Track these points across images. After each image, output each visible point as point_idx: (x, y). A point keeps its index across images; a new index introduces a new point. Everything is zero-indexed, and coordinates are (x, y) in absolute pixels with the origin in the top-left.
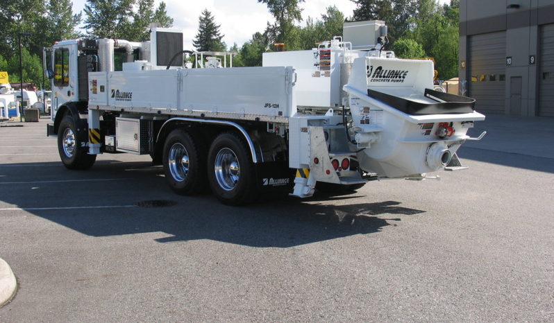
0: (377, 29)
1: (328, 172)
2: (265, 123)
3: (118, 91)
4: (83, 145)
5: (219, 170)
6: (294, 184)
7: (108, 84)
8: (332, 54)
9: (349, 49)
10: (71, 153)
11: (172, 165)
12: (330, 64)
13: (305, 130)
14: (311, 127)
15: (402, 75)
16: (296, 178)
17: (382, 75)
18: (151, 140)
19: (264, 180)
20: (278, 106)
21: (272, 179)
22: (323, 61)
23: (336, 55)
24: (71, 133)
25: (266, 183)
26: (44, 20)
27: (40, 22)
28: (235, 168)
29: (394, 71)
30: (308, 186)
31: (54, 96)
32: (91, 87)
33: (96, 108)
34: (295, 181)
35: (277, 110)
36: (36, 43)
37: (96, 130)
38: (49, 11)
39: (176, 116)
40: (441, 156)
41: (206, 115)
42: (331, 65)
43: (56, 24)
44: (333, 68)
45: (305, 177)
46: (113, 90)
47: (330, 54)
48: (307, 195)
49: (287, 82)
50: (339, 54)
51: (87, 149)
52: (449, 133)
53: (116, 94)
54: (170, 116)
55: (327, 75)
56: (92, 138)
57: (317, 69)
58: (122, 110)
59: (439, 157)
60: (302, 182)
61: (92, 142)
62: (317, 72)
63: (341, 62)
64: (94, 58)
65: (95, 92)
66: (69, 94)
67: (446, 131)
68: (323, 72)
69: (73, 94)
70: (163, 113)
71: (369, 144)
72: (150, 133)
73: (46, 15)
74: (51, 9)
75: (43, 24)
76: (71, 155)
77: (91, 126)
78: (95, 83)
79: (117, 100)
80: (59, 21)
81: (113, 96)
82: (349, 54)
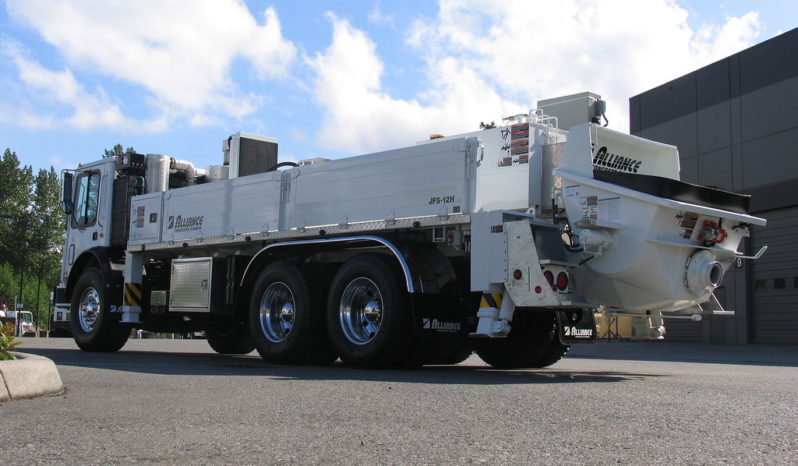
0: (591, 104)
1: (538, 290)
2: (428, 230)
3: (179, 217)
4: (114, 310)
5: (346, 313)
6: (478, 319)
7: (163, 210)
8: (531, 130)
9: (554, 126)
10: (91, 326)
11: (264, 316)
12: (527, 144)
13: (498, 229)
14: (508, 223)
15: (632, 167)
16: (481, 309)
17: (607, 161)
18: (230, 286)
19: (425, 320)
20: (452, 199)
21: (435, 320)
22: (515, 141)
23: (536, 132)
24: (94, 294)
25: (427, 326)
26: (26, 216)
27: (20, 218)
28: (373, 310)
29: (622, 158)
30: (500, 320)
31: (70, 244)
32: (134, 217)
33: (140, 249)
34: (478, 314)
35: (451, 205)
36: (9, 246)
37: (136, 285)
38: (33, 203)
39: (275, 241)
40: (709, 272)
41: (328, 232)
42: (530, 146)
43: (42, 221)
44: (532, 150)
45: (496, 306)
46: (170, 218)
47: (528, 129)
48: (498, 334)
49: (468, 160)
50: (541, 131)
51: (120, 315)
52: (720, 236)
53: (177, 223)
54: (264, 243)
55: (523, 160)
56: (129, 298)
57: (506, 154)
58: (185, 245)
59: (706, 273)
60: (491, 314)
61: (128, 304)
62: (505, 160)
63: (542, 143)
64: (140, 181)
65: (140, 224)
66: (95, 237)
67: (716, 234)
68: (516, 157)
69: (102, 235)
70: (253, 239)
71: (600, 250)
72: (230, 275)
73: (30, 209)
74: (37, 201)
75: (24, 221)
76: (91, 329)
77: (128, 279)
78: (141, 211)
79: (176, 231)
80: (47, 218)
81: (170, 227)
82: (554, 134)
